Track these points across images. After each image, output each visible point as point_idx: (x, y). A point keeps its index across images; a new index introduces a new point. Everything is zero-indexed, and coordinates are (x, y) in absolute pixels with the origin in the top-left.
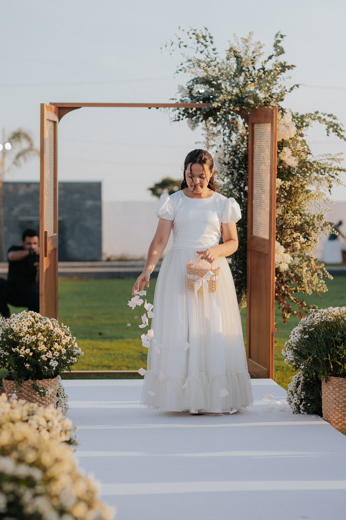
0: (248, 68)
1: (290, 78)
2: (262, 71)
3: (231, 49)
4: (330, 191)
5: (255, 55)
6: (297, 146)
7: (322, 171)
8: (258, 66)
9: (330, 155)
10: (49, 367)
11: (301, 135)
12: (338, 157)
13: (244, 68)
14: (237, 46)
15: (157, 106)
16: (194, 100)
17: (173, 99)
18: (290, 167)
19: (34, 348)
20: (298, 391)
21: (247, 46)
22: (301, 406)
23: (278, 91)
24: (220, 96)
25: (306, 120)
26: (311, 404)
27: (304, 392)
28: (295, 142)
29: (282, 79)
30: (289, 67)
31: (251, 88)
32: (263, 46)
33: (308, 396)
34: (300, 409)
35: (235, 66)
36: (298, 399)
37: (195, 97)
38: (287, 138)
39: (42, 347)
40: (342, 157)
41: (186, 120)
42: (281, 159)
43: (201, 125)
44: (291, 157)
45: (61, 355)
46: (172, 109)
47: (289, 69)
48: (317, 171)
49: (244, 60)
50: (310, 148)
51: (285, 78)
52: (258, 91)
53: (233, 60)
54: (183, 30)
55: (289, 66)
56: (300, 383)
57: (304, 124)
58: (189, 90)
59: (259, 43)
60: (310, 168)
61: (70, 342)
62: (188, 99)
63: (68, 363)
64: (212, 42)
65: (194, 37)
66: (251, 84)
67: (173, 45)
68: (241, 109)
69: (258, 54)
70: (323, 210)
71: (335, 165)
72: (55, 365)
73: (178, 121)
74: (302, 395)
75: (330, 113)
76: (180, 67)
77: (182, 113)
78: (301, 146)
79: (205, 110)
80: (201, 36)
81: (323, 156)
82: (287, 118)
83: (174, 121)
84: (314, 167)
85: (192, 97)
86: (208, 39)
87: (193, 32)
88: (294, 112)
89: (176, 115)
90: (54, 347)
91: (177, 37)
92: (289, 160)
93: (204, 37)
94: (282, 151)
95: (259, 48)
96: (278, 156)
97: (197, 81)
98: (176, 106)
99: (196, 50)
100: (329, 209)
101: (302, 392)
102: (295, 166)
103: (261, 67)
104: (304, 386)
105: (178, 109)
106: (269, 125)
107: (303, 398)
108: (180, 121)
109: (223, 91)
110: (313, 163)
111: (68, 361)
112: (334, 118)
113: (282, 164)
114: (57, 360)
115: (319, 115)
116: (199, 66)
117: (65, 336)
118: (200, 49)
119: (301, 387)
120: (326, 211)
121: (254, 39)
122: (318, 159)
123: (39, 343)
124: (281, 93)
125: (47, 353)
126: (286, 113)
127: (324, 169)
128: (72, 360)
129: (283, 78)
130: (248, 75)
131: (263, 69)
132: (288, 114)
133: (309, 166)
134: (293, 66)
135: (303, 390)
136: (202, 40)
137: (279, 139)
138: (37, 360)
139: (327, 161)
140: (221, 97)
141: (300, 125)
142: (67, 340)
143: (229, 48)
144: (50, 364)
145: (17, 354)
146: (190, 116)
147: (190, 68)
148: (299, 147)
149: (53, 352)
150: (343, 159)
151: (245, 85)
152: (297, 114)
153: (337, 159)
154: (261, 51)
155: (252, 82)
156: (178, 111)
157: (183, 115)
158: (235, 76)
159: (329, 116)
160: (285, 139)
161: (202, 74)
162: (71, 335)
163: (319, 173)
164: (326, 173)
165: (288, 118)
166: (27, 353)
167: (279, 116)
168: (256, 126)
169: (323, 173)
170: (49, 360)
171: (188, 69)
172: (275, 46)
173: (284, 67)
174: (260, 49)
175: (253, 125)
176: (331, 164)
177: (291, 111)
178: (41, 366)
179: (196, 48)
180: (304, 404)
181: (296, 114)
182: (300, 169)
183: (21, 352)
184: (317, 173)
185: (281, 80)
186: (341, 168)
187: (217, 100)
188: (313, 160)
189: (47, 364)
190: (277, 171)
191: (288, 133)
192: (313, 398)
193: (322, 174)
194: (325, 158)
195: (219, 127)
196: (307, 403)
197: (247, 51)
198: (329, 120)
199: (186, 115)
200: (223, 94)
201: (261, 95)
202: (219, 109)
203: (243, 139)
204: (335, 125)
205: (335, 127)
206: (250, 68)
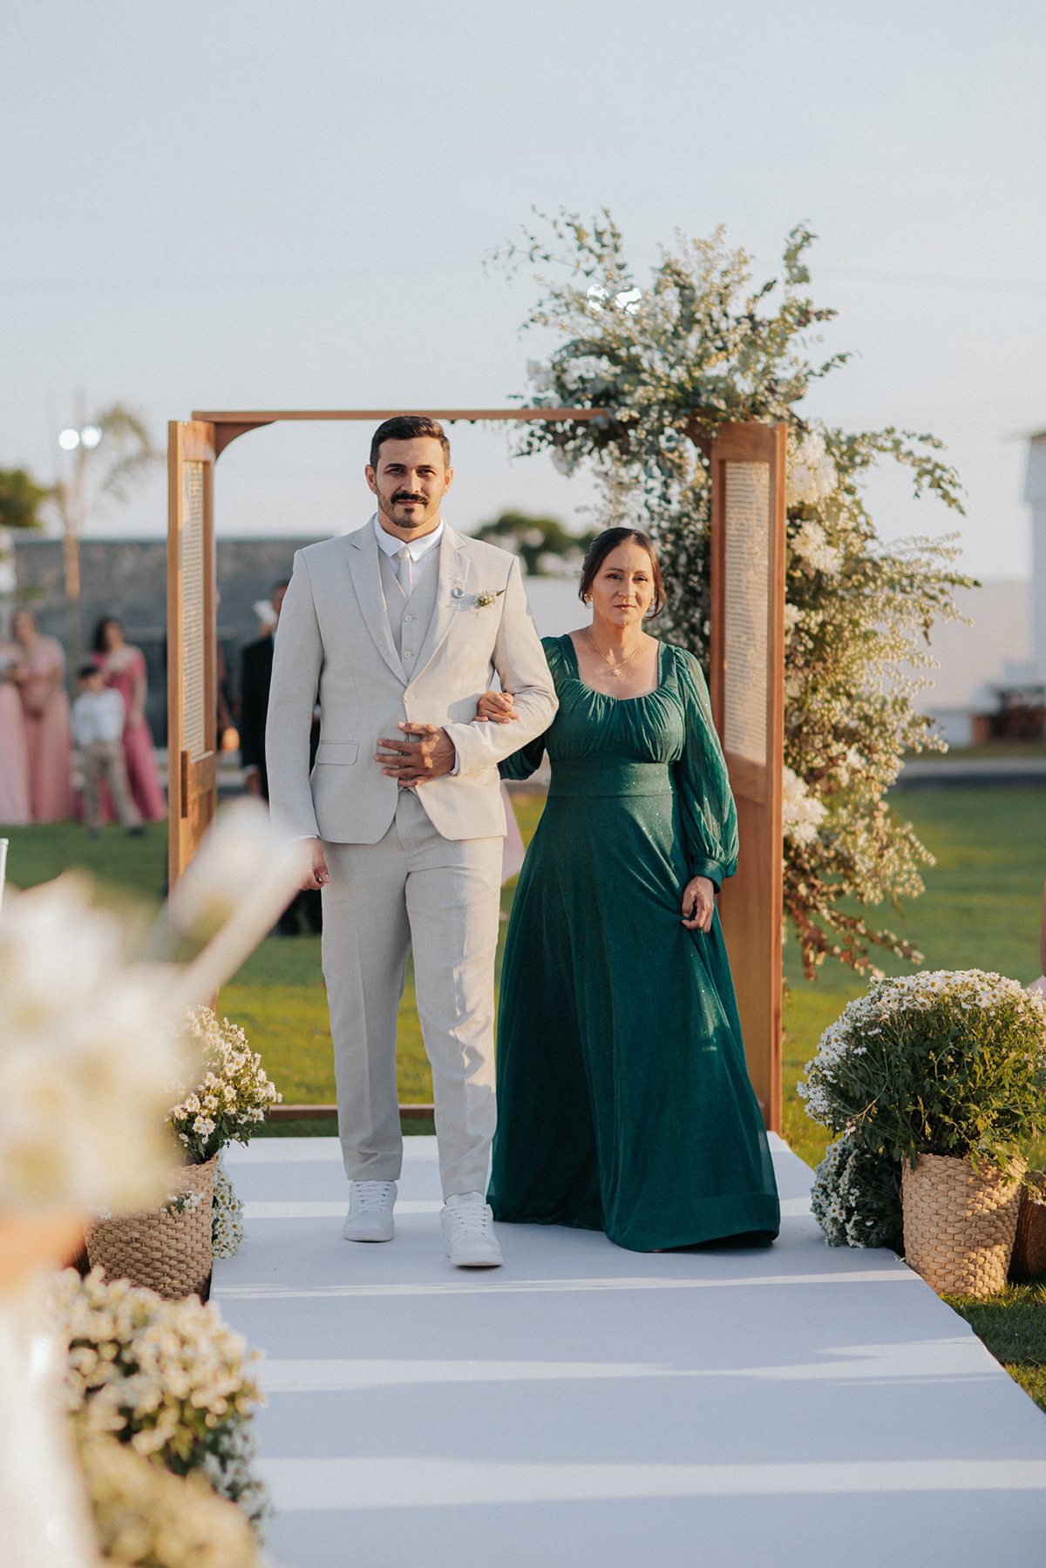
0: (710, 316)
1: (820, 340)
2: (747, 325)
3: (668, 266)
4: (926, 635)
5: (727, 280)
6: (838, 519)
7: (905, 582)
8: (737, 308)
9: (927, 540)
10: (193, 1136)
11: (850, 490)
12: (947, 545)
13: (699, 316)
14: (682, 259)
15: (474, 416)
16: (570, 401)
17: (515, 397)
18: (819, 573)
20: (842, 1186)
21: (708, 260)
22: (849, 1226)
23: (789, 374)
24: (635, 390)
25: (863, 450)
26: (875, 1221)
27: (855, 1190)
28: (835, 509)
29: (799, 341)
30: (819, 316)
31: (717, 368)
32: (748, 260)
33: (868, 1200)
34: (847, 1234)
35: (676, 310)
36: (842, 1208)
37: (572, 393)
38: (811, 500)
40: (956, 543)
41: (548, 450)
42: (797, 553)
43: (588, 462)
44: (822, 547)
45: (223, 1105)
46: (512, 422)
47: (819, 319)
48: (891, 583)
49: (699, 293)
50: (874, 522)
51: (807, 339)
52: (737, 377)
53: (671, 295)
54: (543, 216)
55: (821, 312)
56: (847, 1166)
57: (858, 459)
58: (554, 373)
59: (740, 252)
60: (874, 576)
61: (245, 1066)
62: (552, 395)
63: (242, 1122)
64: (616, 249)
65: (570, 233)
66: (716, 355)
67: (515, 256)
68: (693, 423)
69: (736, 278)
70: (909, 683)
71: (940, 565)
73: (527, 456)
74: (851, 1198)
75: (924, 433)
76: (535, 312)
77: (539, 433)
78: (850, 519)
79: (596, 426)
80: (590, 231)
81: (906, 543)
82: (811, 448)
83: (518, 455)
84: (885, 573)
85: (564, 391)
86: (607, 239)
87: (569, 220)
88: (831, 428)
89: (522, 439)
90: (204, 1085)
91: (525, 232)
92: (819, 554)
93: (598, 235)
94: (798, 533)
95: (740, 263)
96: (788, 546)
97: (577, 348)
98: (524, 415)
99: (573, 269)
100: (923, 679)
101: (852, 1191)
102: (833, 572)
103: (746, 314)
104: (855, 1174)
105: (528, 422)
106: (766, 466)
107: (854, 1205)
108: (534, 454)
109: (645, 376)
110: (880, 563)
111: (241, 1119)
112: (936, 444)
113: (801, 566)
114: (214, 1118)
115: (898, 435)
116: (582, 309)
117: (235, 1054)
118: (585, 267)
119: (850, 1175)
120: (916, 687)
121: (727, 245)
122: (893, 551)
124: (797, 378)
126: (809, 433)
127: (911, 577)
128: (251, 1115)
129: (803, 340)
130: (711, 334)
131: (751, 317)
132: (814, 435)
133: (870, 572)
134: (830, 312)
135: (853, 1184)
136: (591, 241)
137: (792, 502)
139: (918, 554)
140: (640, 394)
141: (847, 463)
142: (238, 1064)
143: (660, 265)
144: (194, 1128)
146: (560, 440)
147: (558, 314)
148: (843, 520)
149: (201, 1096)
150: (961, 551)
151: (701, 360)
152: (839, 433)
153: (945, 550)
154: (745, 270)
155: (720, 349)
156: (527, 429)
157: (541, 439)
158: (676, 334)
159: (922, 439)
160: (807, 502)
161: (588, 331)
162: (247, 1050)
163: (898, 588)
164: (915, 590)
165: (814, 447)
167: (791, 443)
168: (731, 468)
169: (908, 589)
170: (192, 1118)
171: (552, 319)
172: (789, 257)
174: (743, 267)
175: (722, 463)
176: (928, 564)
177: (822, 424)
179: (574, 263)
180: (855, 1221)
181: (836, 432)
182: (846, 580)
184: (893, 587)
185: (796, 345)
186: (954, 577)
187: (629, 400)
188: (882, 552)
189: (187, 1127)
190: (787, 585)
191: (814, 484)
192: (881, 1205)
193: (903, 591)
194: (912, 546)
195: (637, 468)
196: (865, 1219)
197: (708, 271)
198: (922, 450)
199: (550, 437)
200: (644, 383)
201: (744, 385)
202: (633, 423)
203: (698, 498)
204: (937, 466)
205: (938, 473)
206: (716, 314)
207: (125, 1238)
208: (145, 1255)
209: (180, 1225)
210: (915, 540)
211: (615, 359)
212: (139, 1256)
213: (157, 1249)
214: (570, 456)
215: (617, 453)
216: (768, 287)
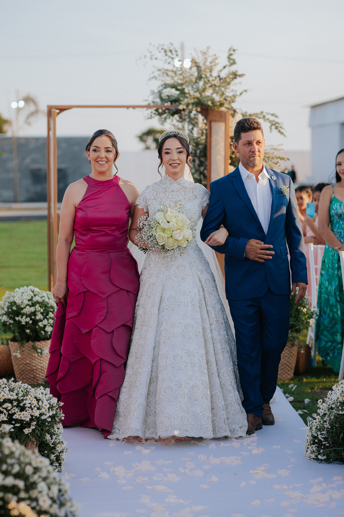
0: (206, 76)
1: (240, 83)
2: (218, 79)
3: (193, 60)
5: (212, 65)
8: (215, 74)
9: (273, 146)
10: (45, 331)
12: (279, 148)
13: (203, 76)
14: (197, 58)
15: (134, 107)
16: (164, 102)
19: (33, 317)
21: (205, 58)
23: (231, 94)
24: (184, 100)
29: (234, 84)
30: (240, 76)
31: (209, 92)
32: (218, 58)
35: (196, 74)
37: (164, 100)
39: (39, 316)
43: (169, 121)
46: (145, 109)
49: (203, 69)
51: (236, 83)
52: (214, 96)
53: (195, 69)
54: (154, 46)
58: (158, 95)
59: (215, 55)
62: (158, 100)
64: (177, 55)
65: (163, 51)
66: (208, 88)
67: (146, 58)
68: (202, 109)
69: (214, 64)
71: (277, 154)
72: (50, 330)
75: (273, 113)
76: (152, 75)
77: (154, 112)
79: (172, 110)
80: (168, 50)
85: (162, 99)
86: (174, 52)
87: (161, 47)
88: (244, 110)
89: (149, 114)
91: (149, 51)
93: (171, 51)
95: (215, 59)
97: (165, 86)
98: (148, 107)
99: (164, 62)
105: (150, 109)
106: (224, 123)
108: (152, 118)
109: (187, 95)
112: (276, 116)
115: (264, 114)
116: (167, 75)
118: (168, 61)
121: (211, 53)
123: (37, 313)
124: (233, 96)
125: (44, 321)
126: (237, 113)
130: (207, 82)
131: (219, 76)
134: (243, 74)
136: (169, 54)
138: (36, 326)
139: (270, 151)
140: (186, 100)
143: (191, 60)
145: (20, 322)
146: (160, 114)
147: (160, 76)
149: (48, 319)
151: (204, 90)
154: (217, 61)
156: (150, 111)
157: (155, 114)
158: (196, 82)
159: (273, 115)
161: (169, 81)
166: (27, 321)
168: (213, 124)
170: (45, 326)
171: (158, 78)
172: (229, 58)
173: (235, 75)
175: (210, 122)
176: (273, 153)
177: (241, 110)
178: (39, 331)
179: (165, 60)
181: (245, 112)
183: (22, 320)
186: (281, 157)
187: (183, 103)
189: (44, 329)
190: (230, 160)
197: (205, 62)
198: (272, 118)
199: (157, 113)
200: (187, 97)
201: (217, 98)
202: (184, 110)
203: (203, 133)
204: (277, 123)
205: (277, 125)
206: (208, 75)
207: (25, 363)
208: (31, 368)
209: (42, 359)
210: (269, 146)
211: (177, 89)
212: (29, 368)
213: (35, 366)
214: (163, 120)
215: (178, 118)
216: (225, 67)
